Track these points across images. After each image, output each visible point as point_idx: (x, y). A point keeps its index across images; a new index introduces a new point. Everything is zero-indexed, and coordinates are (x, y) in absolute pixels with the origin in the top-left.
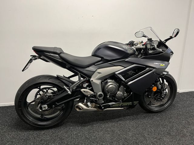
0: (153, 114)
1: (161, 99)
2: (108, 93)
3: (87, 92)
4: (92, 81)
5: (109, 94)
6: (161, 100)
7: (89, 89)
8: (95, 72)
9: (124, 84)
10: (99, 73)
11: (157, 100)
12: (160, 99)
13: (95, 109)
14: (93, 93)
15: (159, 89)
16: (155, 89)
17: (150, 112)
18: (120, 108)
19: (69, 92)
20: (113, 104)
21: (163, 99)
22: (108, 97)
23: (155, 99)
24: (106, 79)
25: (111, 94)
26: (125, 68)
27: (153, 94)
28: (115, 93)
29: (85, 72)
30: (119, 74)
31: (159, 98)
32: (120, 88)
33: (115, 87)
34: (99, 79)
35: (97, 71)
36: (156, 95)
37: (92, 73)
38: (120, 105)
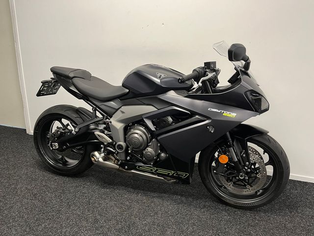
2: (130, 145)
3: (103, 137)
4: (111, 122)
5: (131, 147)
7: (106, 135)
8: (117, 110)
10: (123, 112)
13: (117, 167)
14: (111, 141)
15: (234, 162)
19: (74, 132)
20: (141, 166)
22: (129, 151)
24: (133, 124)
25: (133, 148)
26: (158, 109)
28: (141, 148)
29: (102, 107)
30: (147, 118)
32: (151, 142)
33: (140, 138)
34: (121, 121)
35: (120, 109)
36: (229, 171)
37: (114, 111)
38: (154, 171)
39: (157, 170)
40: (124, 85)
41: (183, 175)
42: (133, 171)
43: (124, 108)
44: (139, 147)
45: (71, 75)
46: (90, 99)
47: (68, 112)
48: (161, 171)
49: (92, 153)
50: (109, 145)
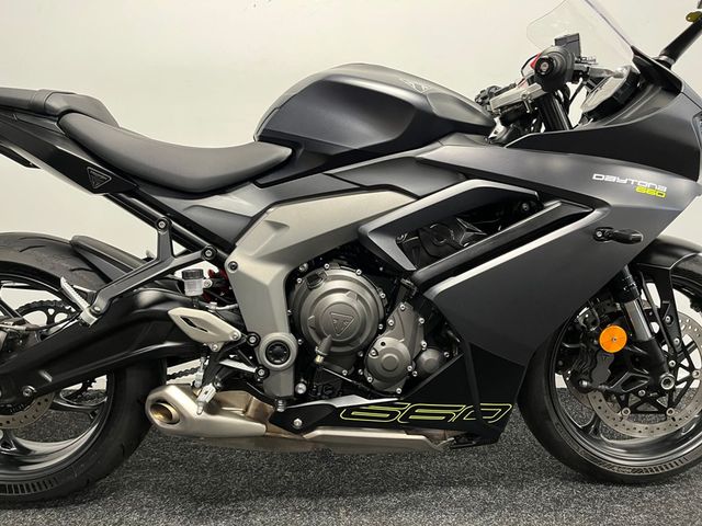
0: (615, 490)
1: (658, 405)
2: (322, 337)
3: (205, 326)
4: (234, 267)
5: (326, 341)
6: (662, 410)
7: (216, 313)
8: (254, 219)
9: (411, 290)
10: (277, 226)
11: (634, 410)
12: (653, 402)
13: (260, 427)
14: (238, 333)
15: (643, 344)
16: (613, 339)
17: (594, 474)
18: (403, 436)
19: (87, 316)
20: (357, 408)
21: (672, 404)
22: (319, 359)
23: (623, 404)
24: (317, 263)
25: (334, 344)
26: (418, 198)
27: (602, 371)
28: (362, 340)
29: (193, 215)
30: (382, 230)
31: (645, 400)
32: (395, 314)
33: (357, 305)
34: (274, 258)
35: (265, 217)
36: (627, 375)
37: (242, 224)
38: (398, 418)
39: (412, 412)
40: (267, 136)
41: (493, 413)
42: (318, 432)
43: (277, 214)
44: (354, 339)
45: (57, 104)
46: (143, 190)
47: (36, 252)
48: (425, 412)
49: (153, 396)
50: (231, 348)
